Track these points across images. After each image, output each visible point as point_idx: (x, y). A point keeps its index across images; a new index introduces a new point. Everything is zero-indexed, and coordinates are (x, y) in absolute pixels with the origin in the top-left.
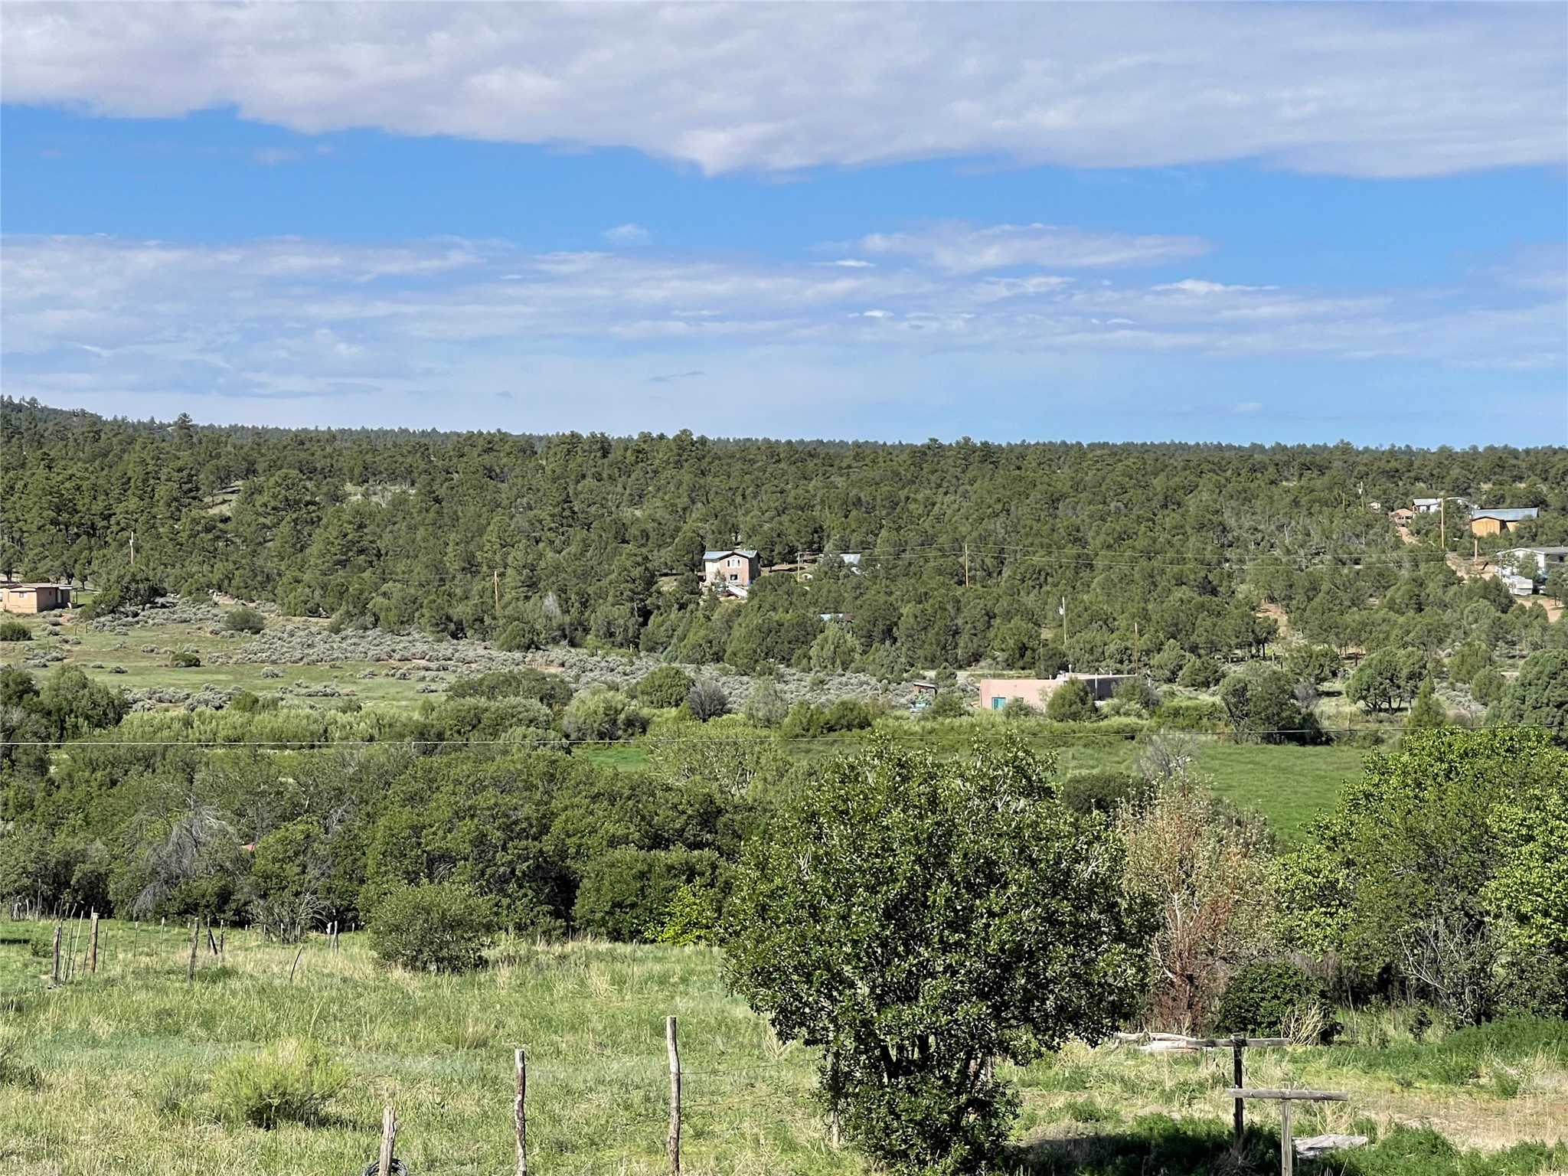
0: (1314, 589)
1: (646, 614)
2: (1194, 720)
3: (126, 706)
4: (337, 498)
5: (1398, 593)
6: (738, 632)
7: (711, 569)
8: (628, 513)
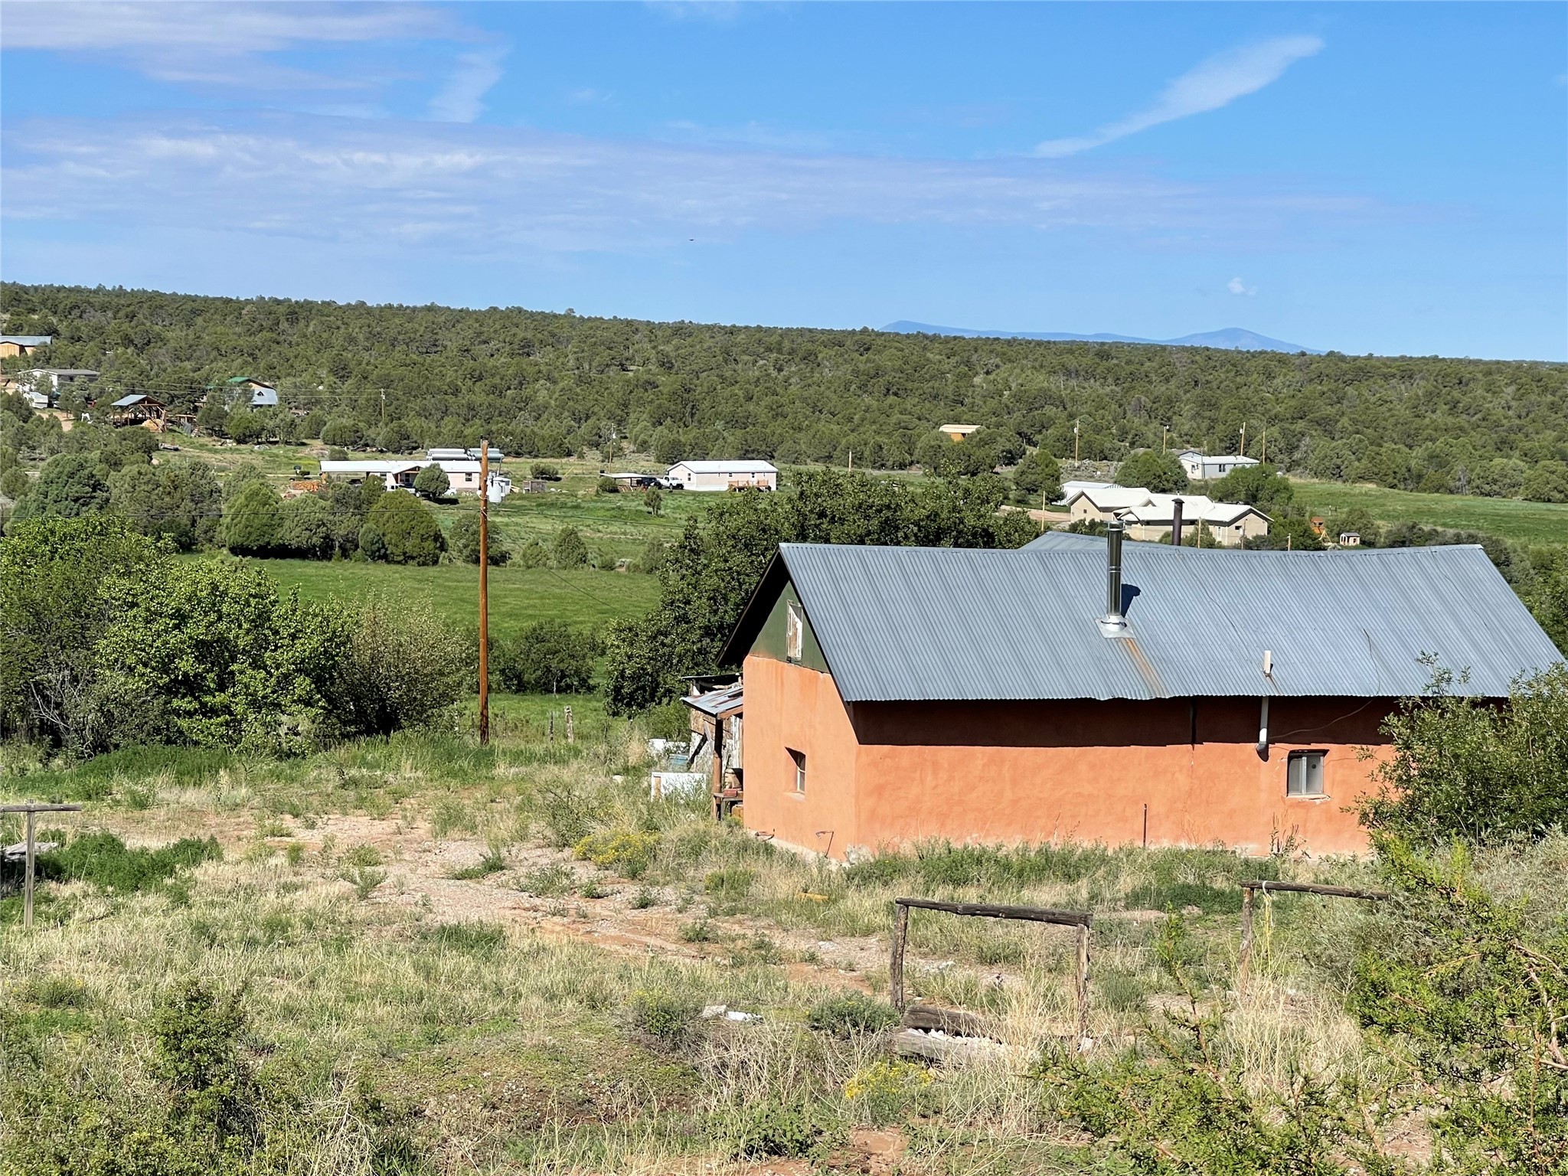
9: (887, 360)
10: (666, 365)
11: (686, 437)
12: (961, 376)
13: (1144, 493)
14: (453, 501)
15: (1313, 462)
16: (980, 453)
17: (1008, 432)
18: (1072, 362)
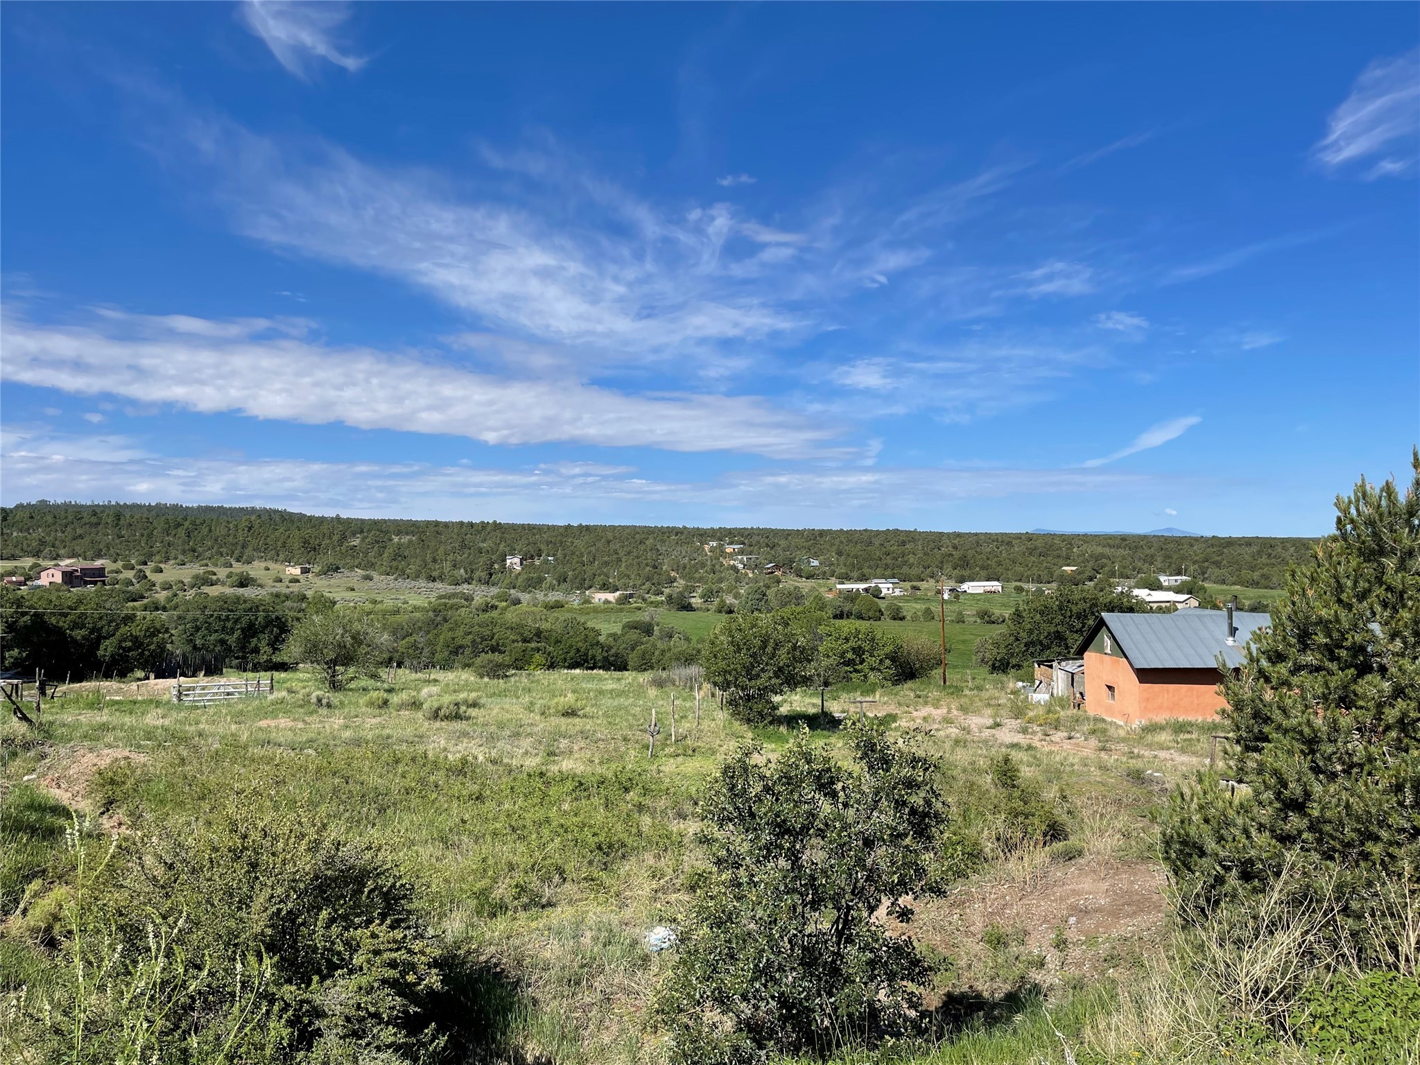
0: (685, 567)
1: (491, 575)
2: (657, 605)
3: (334, 603)
4: (391, 540)
5: (708, 568)
6: (520, 580)
7: (508, 562)
8: (482, 545)
9: (1039, 543)
10: (955, 547)
11: (966, 573)
12: (1068, 549)
13: (1147, 591)
14: (884, 598)
15: (1213, 578)
16: (1079, 577)
17: (1089, 569)
18: (1111, 542)
